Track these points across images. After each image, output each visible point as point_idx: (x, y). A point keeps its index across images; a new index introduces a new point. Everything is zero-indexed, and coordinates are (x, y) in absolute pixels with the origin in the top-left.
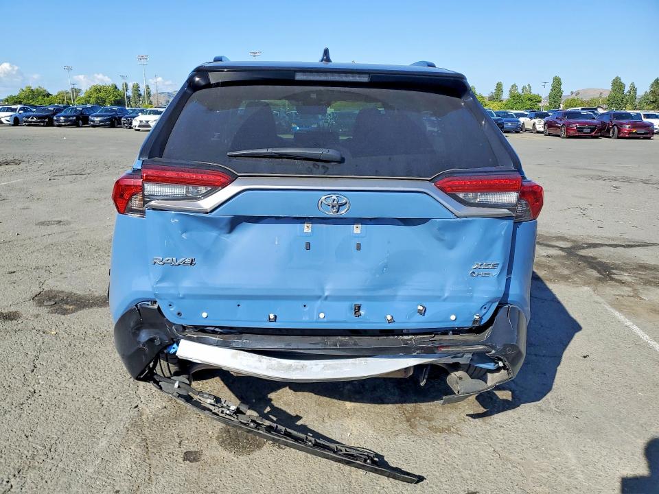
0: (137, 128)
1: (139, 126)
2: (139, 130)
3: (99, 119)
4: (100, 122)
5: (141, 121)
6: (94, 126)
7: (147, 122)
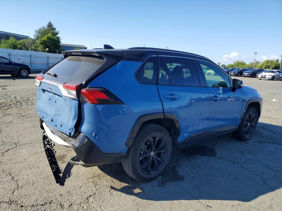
0: (259, 78)
1: (261, 77)
2: (261, 79)
3: (247, 74)
4: (247, 75)
5: (262, 75)
6: (245, 77)
7: (265, 76)
